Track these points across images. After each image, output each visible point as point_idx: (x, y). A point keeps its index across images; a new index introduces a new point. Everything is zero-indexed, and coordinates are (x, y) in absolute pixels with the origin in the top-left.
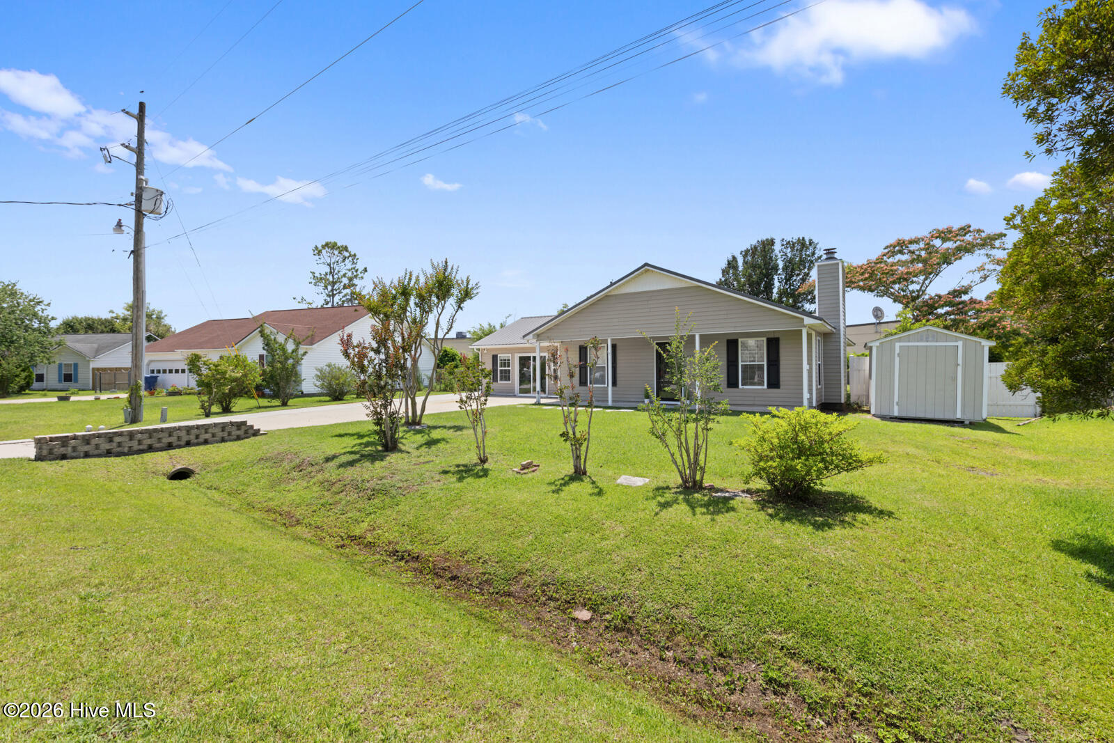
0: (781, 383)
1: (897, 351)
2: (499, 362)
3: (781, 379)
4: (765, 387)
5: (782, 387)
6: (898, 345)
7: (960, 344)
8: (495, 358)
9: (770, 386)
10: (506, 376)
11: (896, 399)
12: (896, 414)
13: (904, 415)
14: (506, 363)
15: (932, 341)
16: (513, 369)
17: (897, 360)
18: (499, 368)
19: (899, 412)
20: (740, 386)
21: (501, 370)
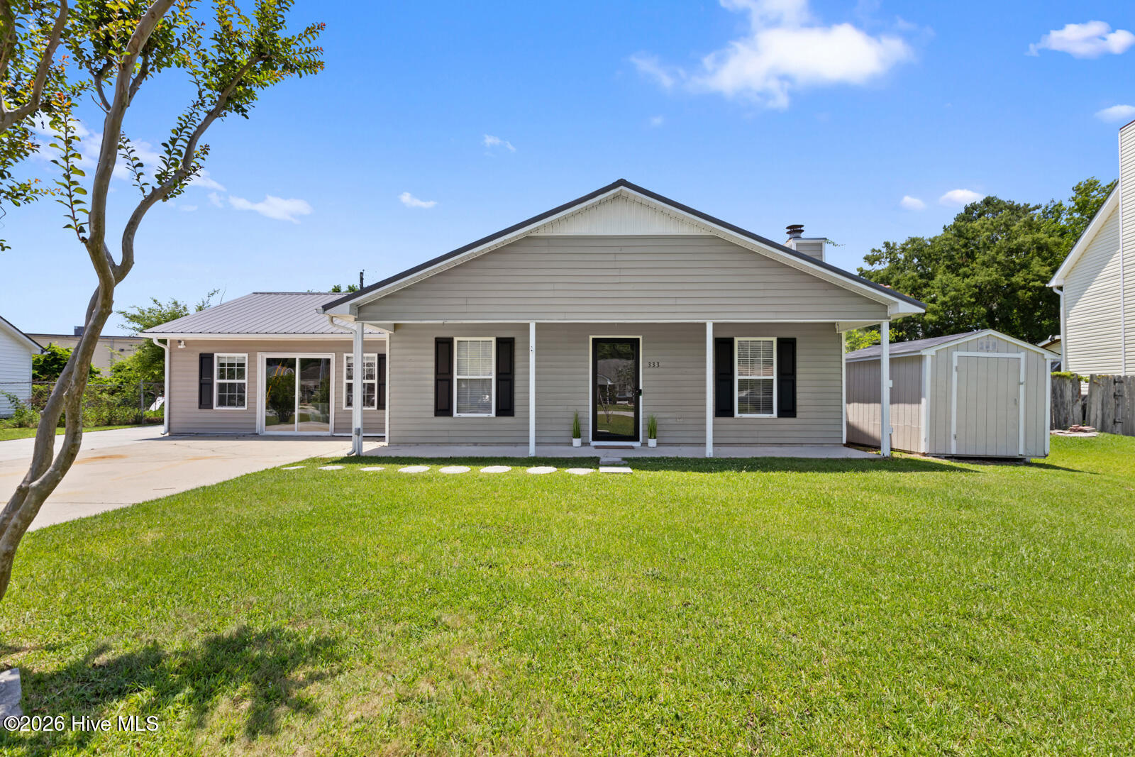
0: (798, 409)
1: (955, 364)
2: (216, 368)
3: (798, 402)
4: (775, 414)
5: (798, 415)
6: (956, 354)
7: (1022, 356)
8: (206, 361)
9: (781, 414)
10: (233, 396)
11: (954, 431)
12: (954, 452)
13: (963, 452)
14: (235, 370)
15: (993, 351)
16: (253, 381)
17: (955, 374)
18: (216, 381)
19: (957, 449)
20: (737, 414)
21: (222, 387)
